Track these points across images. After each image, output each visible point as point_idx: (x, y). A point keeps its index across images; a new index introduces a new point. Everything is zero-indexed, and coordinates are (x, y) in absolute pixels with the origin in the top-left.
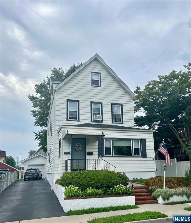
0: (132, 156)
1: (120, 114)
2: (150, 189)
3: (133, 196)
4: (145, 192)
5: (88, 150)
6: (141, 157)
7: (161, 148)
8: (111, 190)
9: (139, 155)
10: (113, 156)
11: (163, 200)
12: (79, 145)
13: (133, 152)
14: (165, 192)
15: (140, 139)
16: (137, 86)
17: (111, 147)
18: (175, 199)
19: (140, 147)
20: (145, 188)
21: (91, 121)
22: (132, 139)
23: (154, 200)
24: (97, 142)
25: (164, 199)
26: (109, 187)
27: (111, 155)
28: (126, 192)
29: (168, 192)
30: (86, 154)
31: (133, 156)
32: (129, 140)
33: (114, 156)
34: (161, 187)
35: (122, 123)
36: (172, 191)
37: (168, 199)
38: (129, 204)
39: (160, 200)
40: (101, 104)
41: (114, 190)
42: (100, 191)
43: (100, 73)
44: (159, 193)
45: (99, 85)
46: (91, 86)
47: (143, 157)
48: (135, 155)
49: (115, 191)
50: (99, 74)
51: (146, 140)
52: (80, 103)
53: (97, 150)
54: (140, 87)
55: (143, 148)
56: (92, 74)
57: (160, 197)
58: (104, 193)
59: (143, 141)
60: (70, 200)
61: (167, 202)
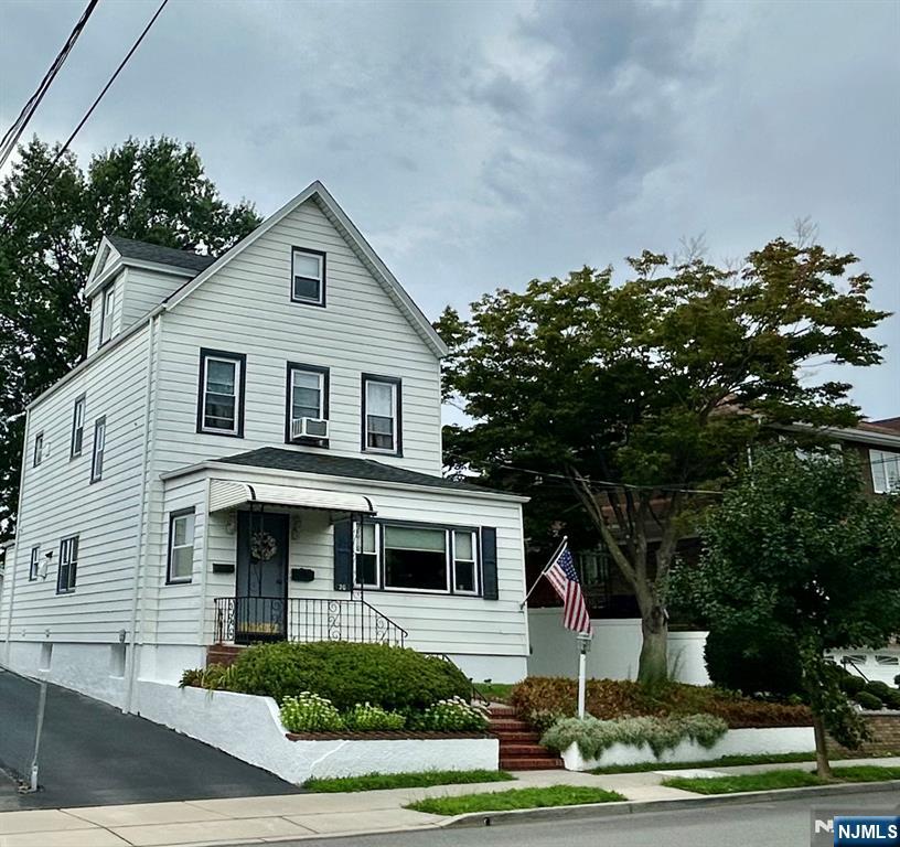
0: (448, 592)
1: (392, 419)
2: (533, 719)
3: (493, 738)
4: (516, 730)
5: (295, 563)
6: (480, 596)
7: (554, 570)
8: (427, 716)
9: (472, 589)
10: (382, 590)
11: (581, 758)
12: (265, 538)
13: (450, 575)
14: (590, 730)
15: (476, 530)
16: (448, 308)
17: (377, 553)
18: (618, 755)
19: (475, 560)
20: (513, 717)
21: (288, 441)
22: (451, 527)
23: (551, 758)
24: (331, 530)
25: (586, 753)
26: (420, 704)
27: (375, 583)
28: (473, 724)
29: (597, 730)
30: (290, 575)
31: (452, 594)
32: (439, 529)
33: (386, 588)
34: (571, 711)
35: (400, 454)
36: (609, 726)
37: (597, 755)
38: (481, 767)
39: (573, 757)
40: (326, 372)
41: (437, 717)
42: (395, 718)
43: (323, 254)
44: (571, 733)
45: (318, 297)
46: (292, 301)
47: (485, 599)
48: (458, 588)
49: (441, 718)
50: (321, 258)
51: (499, 533)
52: (248, 366)
53: (330, 564)
54: (455, 312)
55: (488, 563)
56: (295, 252)
57: (575, 746)
58: (407, 726)
59: (488, 536)
60: (309, 742)
61: (593, 764)
